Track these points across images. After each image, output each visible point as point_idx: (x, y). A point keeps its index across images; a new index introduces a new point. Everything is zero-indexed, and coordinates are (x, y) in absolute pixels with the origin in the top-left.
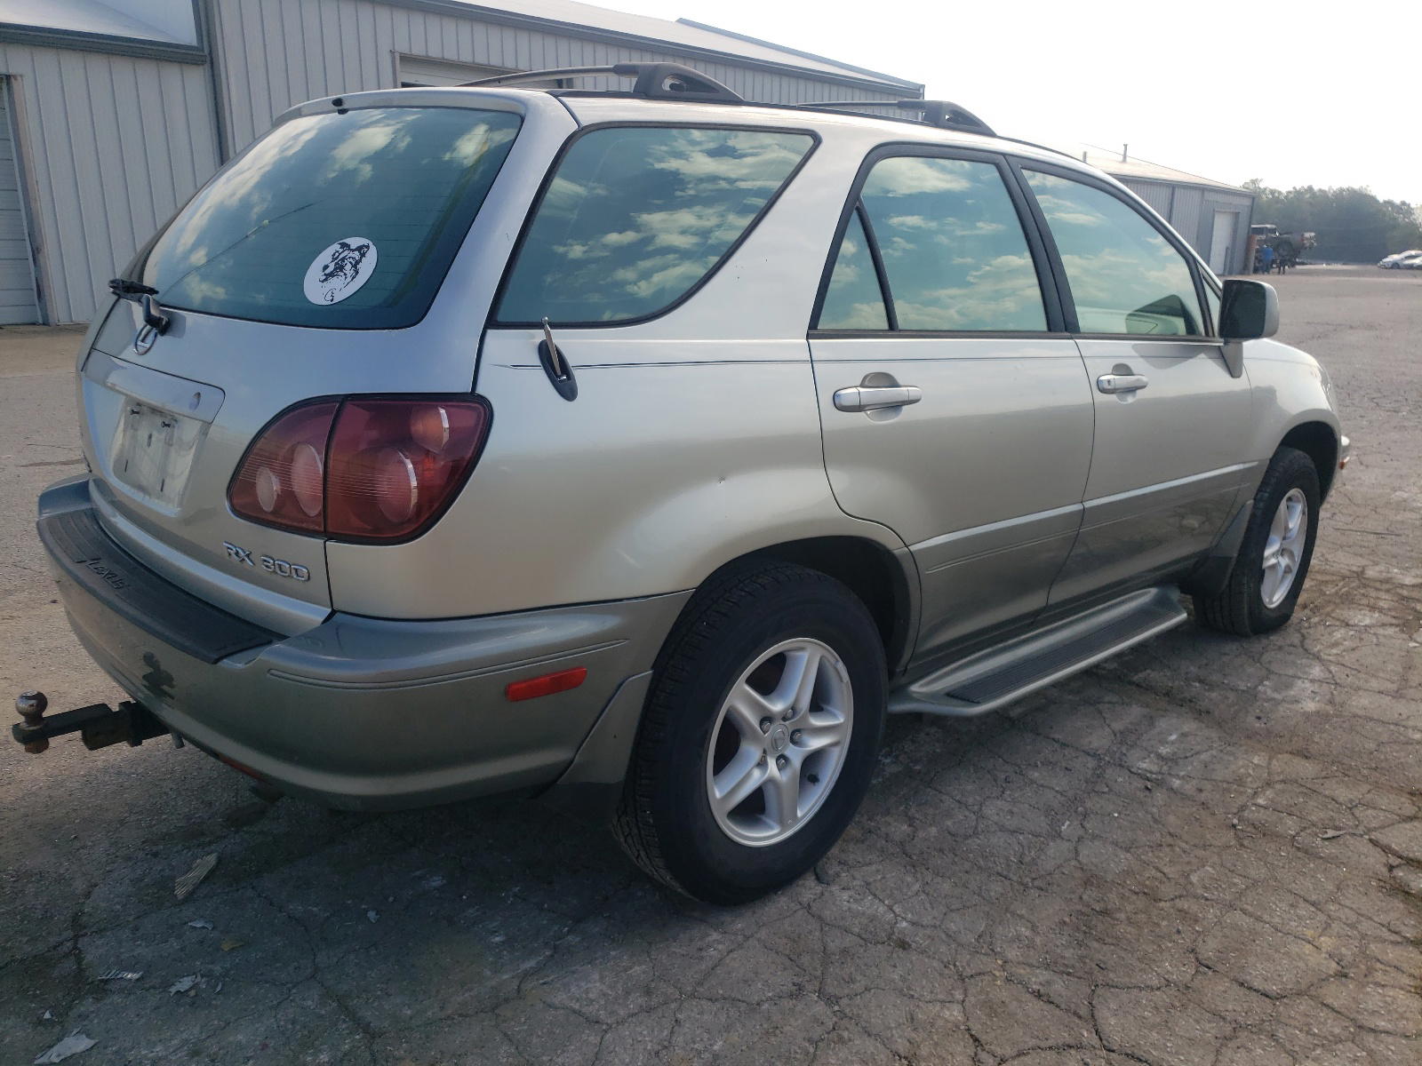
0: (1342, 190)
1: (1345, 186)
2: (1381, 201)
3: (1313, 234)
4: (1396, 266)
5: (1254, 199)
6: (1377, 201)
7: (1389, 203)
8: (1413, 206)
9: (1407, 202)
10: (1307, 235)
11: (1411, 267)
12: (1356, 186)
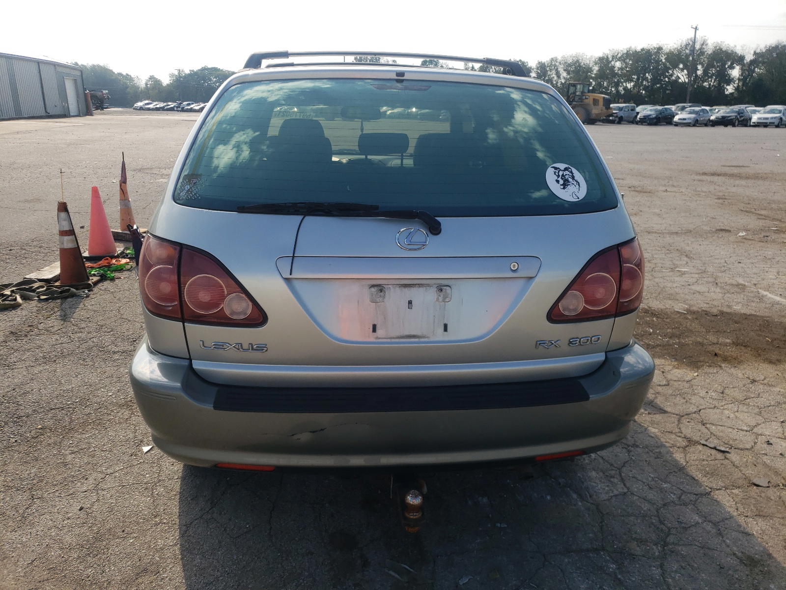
0: (94, 66)
1: (95, 64)
2: (116, 73)
3: (107, 91)
4: (141, 109)
5: (81, 72)
6: (114, 73)
7: (120, 74)
8: (132, 76)
9: (129, 74)
10: (104, 92)
11: (149, 109)
12: (102, 64)
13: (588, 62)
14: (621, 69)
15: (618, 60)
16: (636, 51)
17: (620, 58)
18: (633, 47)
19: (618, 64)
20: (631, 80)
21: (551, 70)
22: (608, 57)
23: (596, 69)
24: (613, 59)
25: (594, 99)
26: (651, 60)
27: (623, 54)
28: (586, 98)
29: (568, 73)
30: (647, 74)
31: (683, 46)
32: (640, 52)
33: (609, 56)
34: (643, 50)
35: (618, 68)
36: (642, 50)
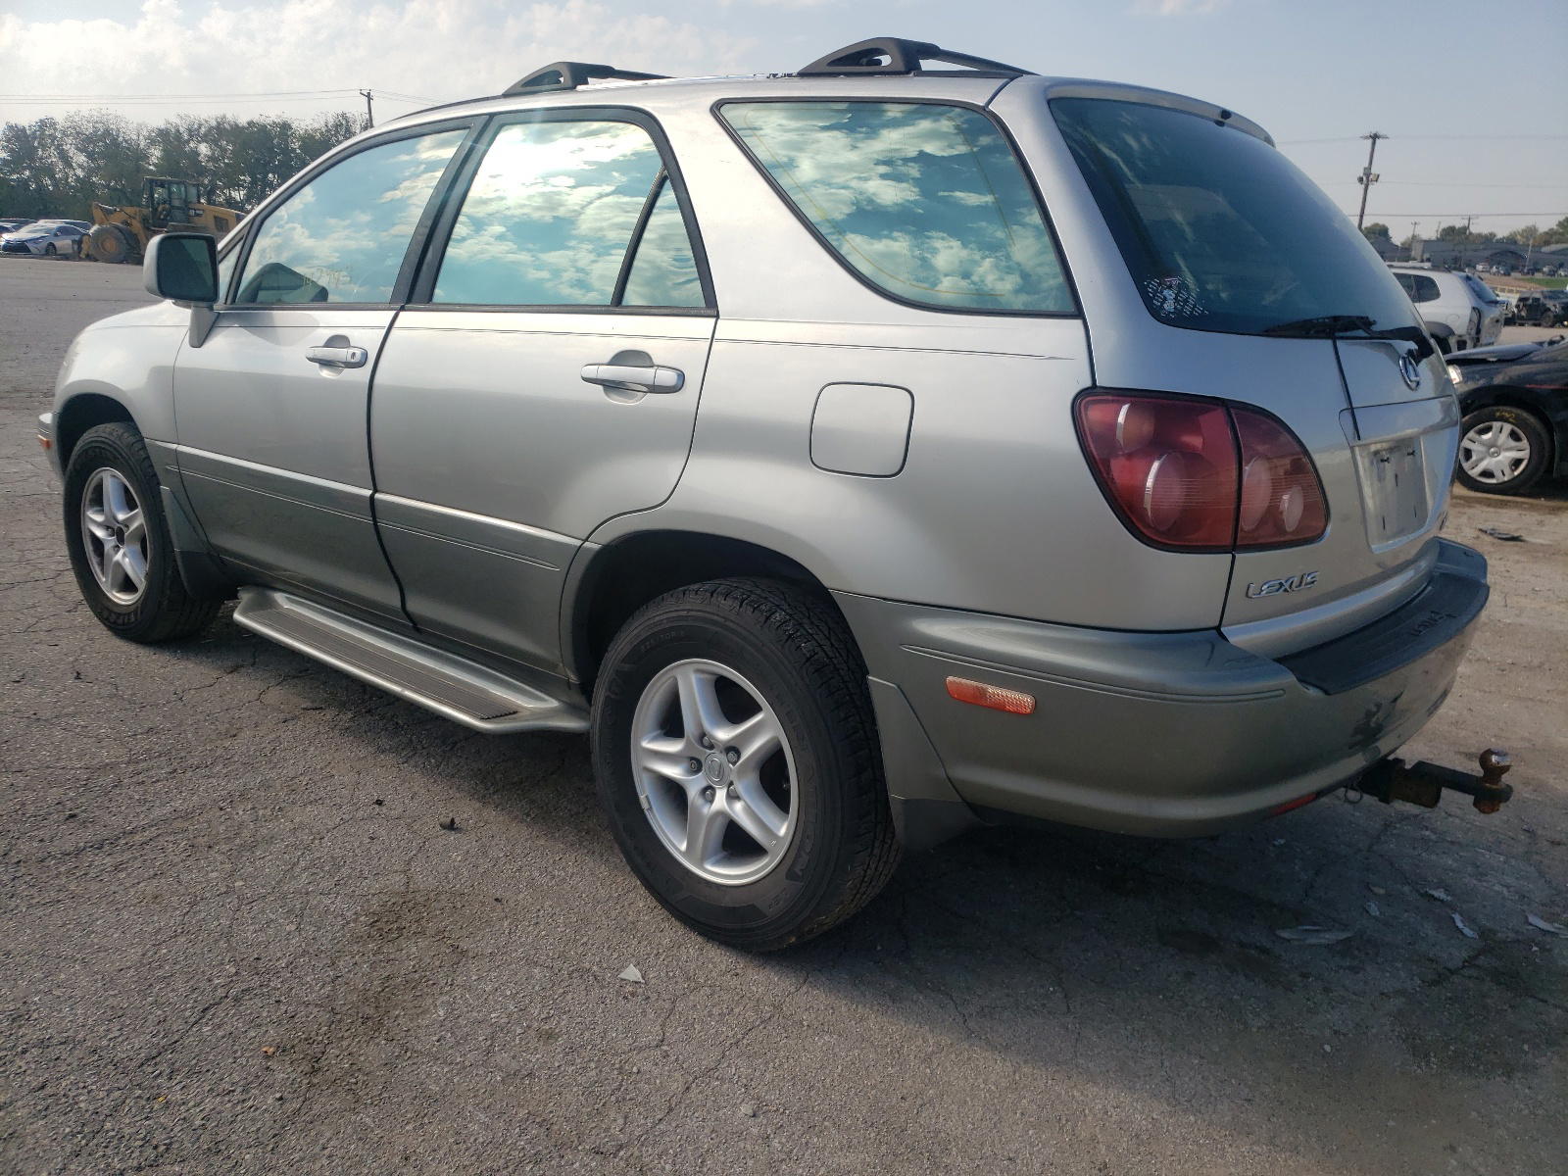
13: (135, 137)
14: (211, 159)
15: (203, 141)
16: (237, 125)
17: (205, 135)
18: (230, 117)
19: (204, 149)
20: (238, 185)
21: (44, 147)
22: (178, 131)
23: (156, 154)
24: (191, 136)
25: (215, 217)
26: (273, 148)
27: (211, 129)
28: (198, 215)
29: (90, 156)
30: (270, 175)
31: (329, 125)
32: (247, 128)
33: (182, 130)
34: (251, 124)
35: (206, 155)
36: (249, 123)
